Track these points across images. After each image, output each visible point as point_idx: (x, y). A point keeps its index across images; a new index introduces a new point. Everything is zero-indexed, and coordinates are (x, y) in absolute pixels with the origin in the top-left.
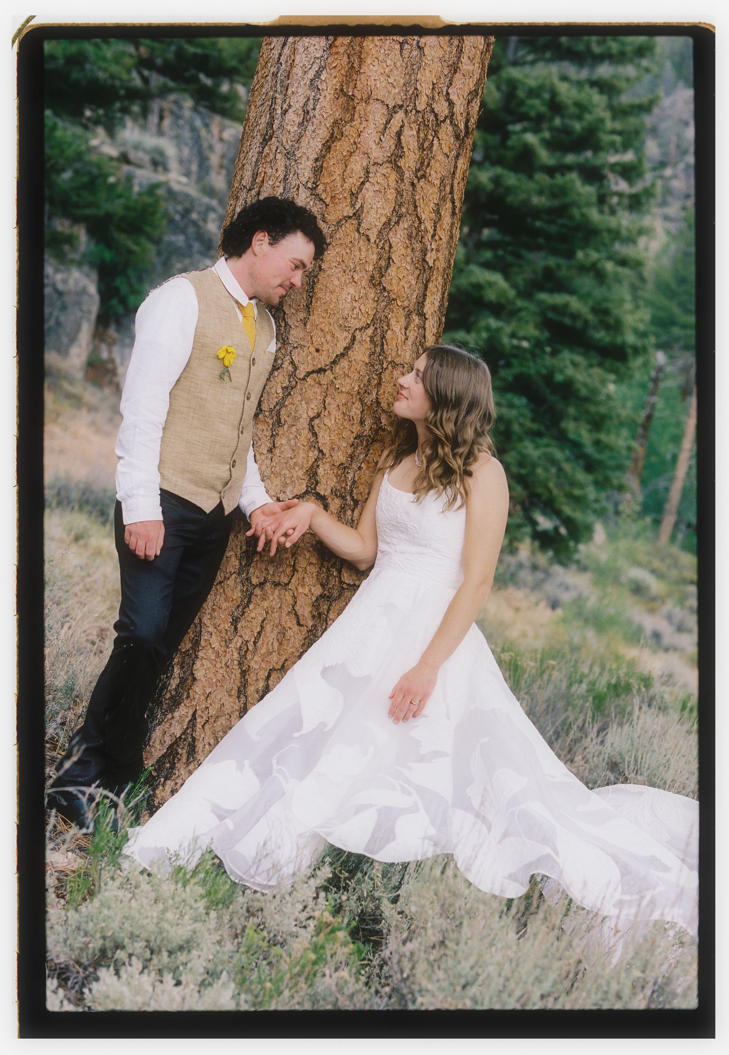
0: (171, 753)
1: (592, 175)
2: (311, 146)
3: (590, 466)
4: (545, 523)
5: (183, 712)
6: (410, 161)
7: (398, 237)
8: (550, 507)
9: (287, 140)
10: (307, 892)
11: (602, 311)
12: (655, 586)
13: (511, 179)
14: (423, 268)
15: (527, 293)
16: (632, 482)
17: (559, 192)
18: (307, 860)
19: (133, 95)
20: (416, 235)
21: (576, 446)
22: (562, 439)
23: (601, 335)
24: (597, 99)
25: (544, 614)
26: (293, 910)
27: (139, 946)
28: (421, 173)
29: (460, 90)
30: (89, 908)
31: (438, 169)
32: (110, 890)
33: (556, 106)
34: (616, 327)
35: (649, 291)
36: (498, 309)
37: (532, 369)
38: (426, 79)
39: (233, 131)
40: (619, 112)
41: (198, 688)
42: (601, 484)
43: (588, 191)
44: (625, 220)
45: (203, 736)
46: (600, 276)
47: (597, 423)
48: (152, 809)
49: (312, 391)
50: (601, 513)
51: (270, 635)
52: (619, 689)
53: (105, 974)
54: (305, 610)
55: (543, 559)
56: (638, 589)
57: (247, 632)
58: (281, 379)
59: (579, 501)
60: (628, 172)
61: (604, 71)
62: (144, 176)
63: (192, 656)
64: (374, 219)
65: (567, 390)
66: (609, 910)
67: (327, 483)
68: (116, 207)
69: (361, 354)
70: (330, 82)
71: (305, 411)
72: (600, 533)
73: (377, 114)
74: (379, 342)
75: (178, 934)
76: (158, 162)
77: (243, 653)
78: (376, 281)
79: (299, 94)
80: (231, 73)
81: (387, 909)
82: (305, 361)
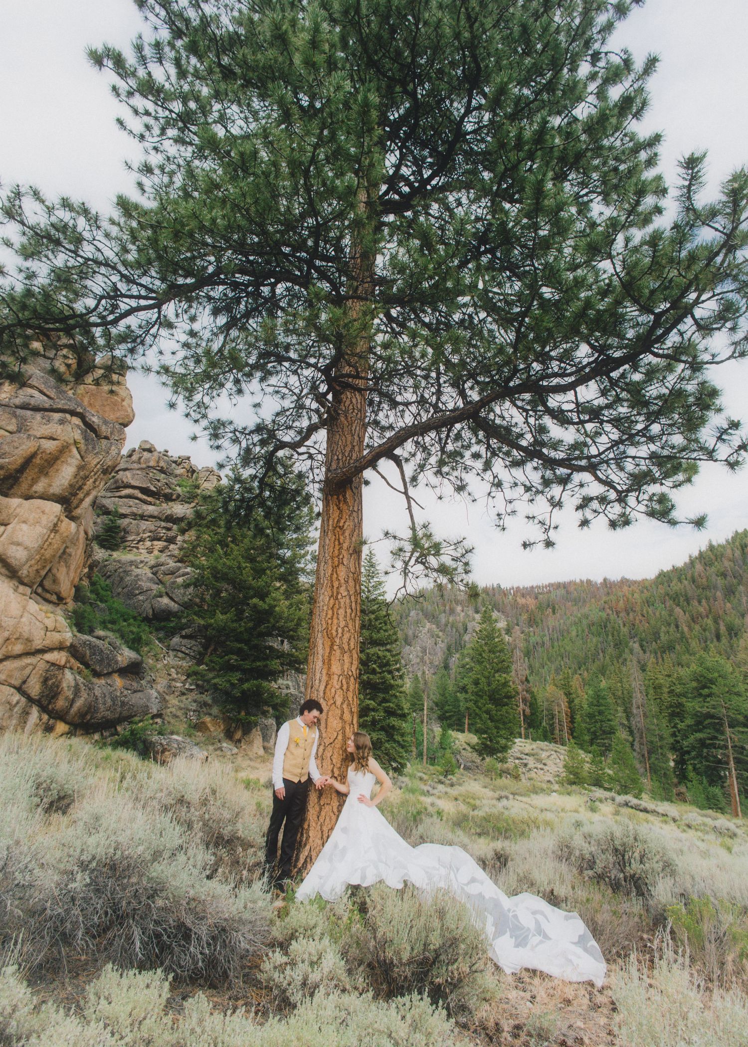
0: (306, 861)
1: (390, 672)
2: (322, 688)
3: (403, 747)
4: (395, 765)
5: (308, 847)
6: (345, 687)
7: (345, 706)
8: (395, 760)
9: (316, 687)
10: (345, 900)
11: (398, 706)
12: (425, 777)
13: (371, 677)
14: (352, 712)
15: (379, 705)
16: (414, 749)
17: (383, 678)
18: (344, 888)
19: (280, 672)
20: (349, 705)
21: (398, 742)
22: (395, 741)
23: (399, 712)
24: (388, 654)
25: (399, 791)
26: (342, 907)
27: (301, 930)
28: (348, 690)
29: (354, 668)
30: (287, 920)
31: (351, 689)
32: (293, 912)
33: (379, 657)
34: (402, 709)
35: (409, 698)
36: (373, 710)
37: (384, 723)
38: (346, 667)
39: (304, 676)
40: (393, 656)
41: (311, 840)
42: (406, 752)
43: (389, 676)
44: (400, 682)
45: (314, 854)
46: (396, 697)
47: (402, 735)
48: (302, 880)
49: (329, 749)
50: (408, 760)
51: (328, 819)
52: (419, 813)
53: (293, 942)
54: (335, 810)
55: (396, 775)
56: (421, 779)
57: (321, 820)
58: (322, 748)
59: (401, 757)
60: (398, 670)
61: (388, 647)
62: (285, 691)
63: (308, 830)
64: (339, 703)
65: (393, 727)
66: (424, 887)
67: (336, 774)
68: (279, 701)
69: (340, 737)
70: (324, 672)
71: (329, 755)
72: (408, 765)
73: (336, 677)
74: (344, 733)
75: (312, 923)
76: (288, 687)
77: (321, 826)
78: (341, 718)
79: (318, 675)
80: (302, 663)
81: (368, 900)
82: (327, 741)
